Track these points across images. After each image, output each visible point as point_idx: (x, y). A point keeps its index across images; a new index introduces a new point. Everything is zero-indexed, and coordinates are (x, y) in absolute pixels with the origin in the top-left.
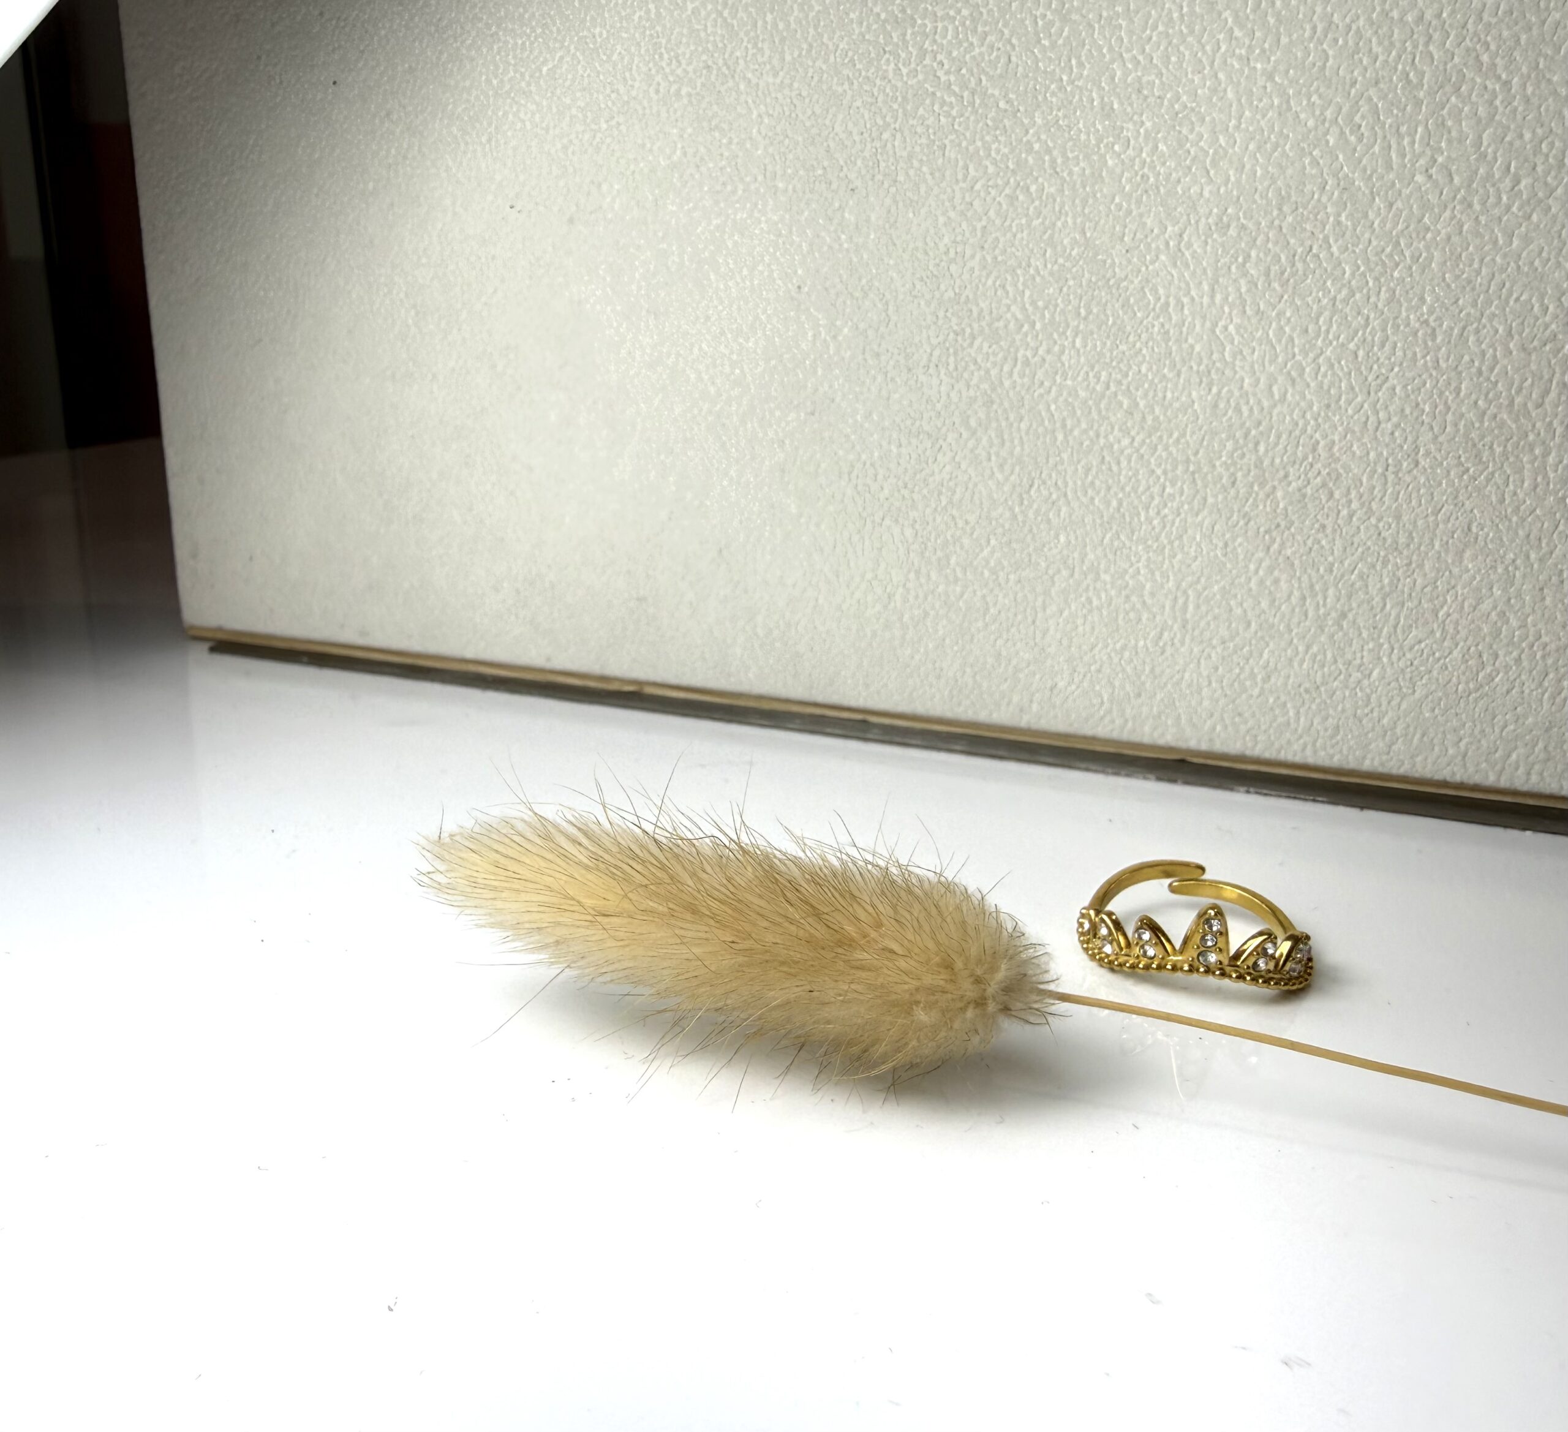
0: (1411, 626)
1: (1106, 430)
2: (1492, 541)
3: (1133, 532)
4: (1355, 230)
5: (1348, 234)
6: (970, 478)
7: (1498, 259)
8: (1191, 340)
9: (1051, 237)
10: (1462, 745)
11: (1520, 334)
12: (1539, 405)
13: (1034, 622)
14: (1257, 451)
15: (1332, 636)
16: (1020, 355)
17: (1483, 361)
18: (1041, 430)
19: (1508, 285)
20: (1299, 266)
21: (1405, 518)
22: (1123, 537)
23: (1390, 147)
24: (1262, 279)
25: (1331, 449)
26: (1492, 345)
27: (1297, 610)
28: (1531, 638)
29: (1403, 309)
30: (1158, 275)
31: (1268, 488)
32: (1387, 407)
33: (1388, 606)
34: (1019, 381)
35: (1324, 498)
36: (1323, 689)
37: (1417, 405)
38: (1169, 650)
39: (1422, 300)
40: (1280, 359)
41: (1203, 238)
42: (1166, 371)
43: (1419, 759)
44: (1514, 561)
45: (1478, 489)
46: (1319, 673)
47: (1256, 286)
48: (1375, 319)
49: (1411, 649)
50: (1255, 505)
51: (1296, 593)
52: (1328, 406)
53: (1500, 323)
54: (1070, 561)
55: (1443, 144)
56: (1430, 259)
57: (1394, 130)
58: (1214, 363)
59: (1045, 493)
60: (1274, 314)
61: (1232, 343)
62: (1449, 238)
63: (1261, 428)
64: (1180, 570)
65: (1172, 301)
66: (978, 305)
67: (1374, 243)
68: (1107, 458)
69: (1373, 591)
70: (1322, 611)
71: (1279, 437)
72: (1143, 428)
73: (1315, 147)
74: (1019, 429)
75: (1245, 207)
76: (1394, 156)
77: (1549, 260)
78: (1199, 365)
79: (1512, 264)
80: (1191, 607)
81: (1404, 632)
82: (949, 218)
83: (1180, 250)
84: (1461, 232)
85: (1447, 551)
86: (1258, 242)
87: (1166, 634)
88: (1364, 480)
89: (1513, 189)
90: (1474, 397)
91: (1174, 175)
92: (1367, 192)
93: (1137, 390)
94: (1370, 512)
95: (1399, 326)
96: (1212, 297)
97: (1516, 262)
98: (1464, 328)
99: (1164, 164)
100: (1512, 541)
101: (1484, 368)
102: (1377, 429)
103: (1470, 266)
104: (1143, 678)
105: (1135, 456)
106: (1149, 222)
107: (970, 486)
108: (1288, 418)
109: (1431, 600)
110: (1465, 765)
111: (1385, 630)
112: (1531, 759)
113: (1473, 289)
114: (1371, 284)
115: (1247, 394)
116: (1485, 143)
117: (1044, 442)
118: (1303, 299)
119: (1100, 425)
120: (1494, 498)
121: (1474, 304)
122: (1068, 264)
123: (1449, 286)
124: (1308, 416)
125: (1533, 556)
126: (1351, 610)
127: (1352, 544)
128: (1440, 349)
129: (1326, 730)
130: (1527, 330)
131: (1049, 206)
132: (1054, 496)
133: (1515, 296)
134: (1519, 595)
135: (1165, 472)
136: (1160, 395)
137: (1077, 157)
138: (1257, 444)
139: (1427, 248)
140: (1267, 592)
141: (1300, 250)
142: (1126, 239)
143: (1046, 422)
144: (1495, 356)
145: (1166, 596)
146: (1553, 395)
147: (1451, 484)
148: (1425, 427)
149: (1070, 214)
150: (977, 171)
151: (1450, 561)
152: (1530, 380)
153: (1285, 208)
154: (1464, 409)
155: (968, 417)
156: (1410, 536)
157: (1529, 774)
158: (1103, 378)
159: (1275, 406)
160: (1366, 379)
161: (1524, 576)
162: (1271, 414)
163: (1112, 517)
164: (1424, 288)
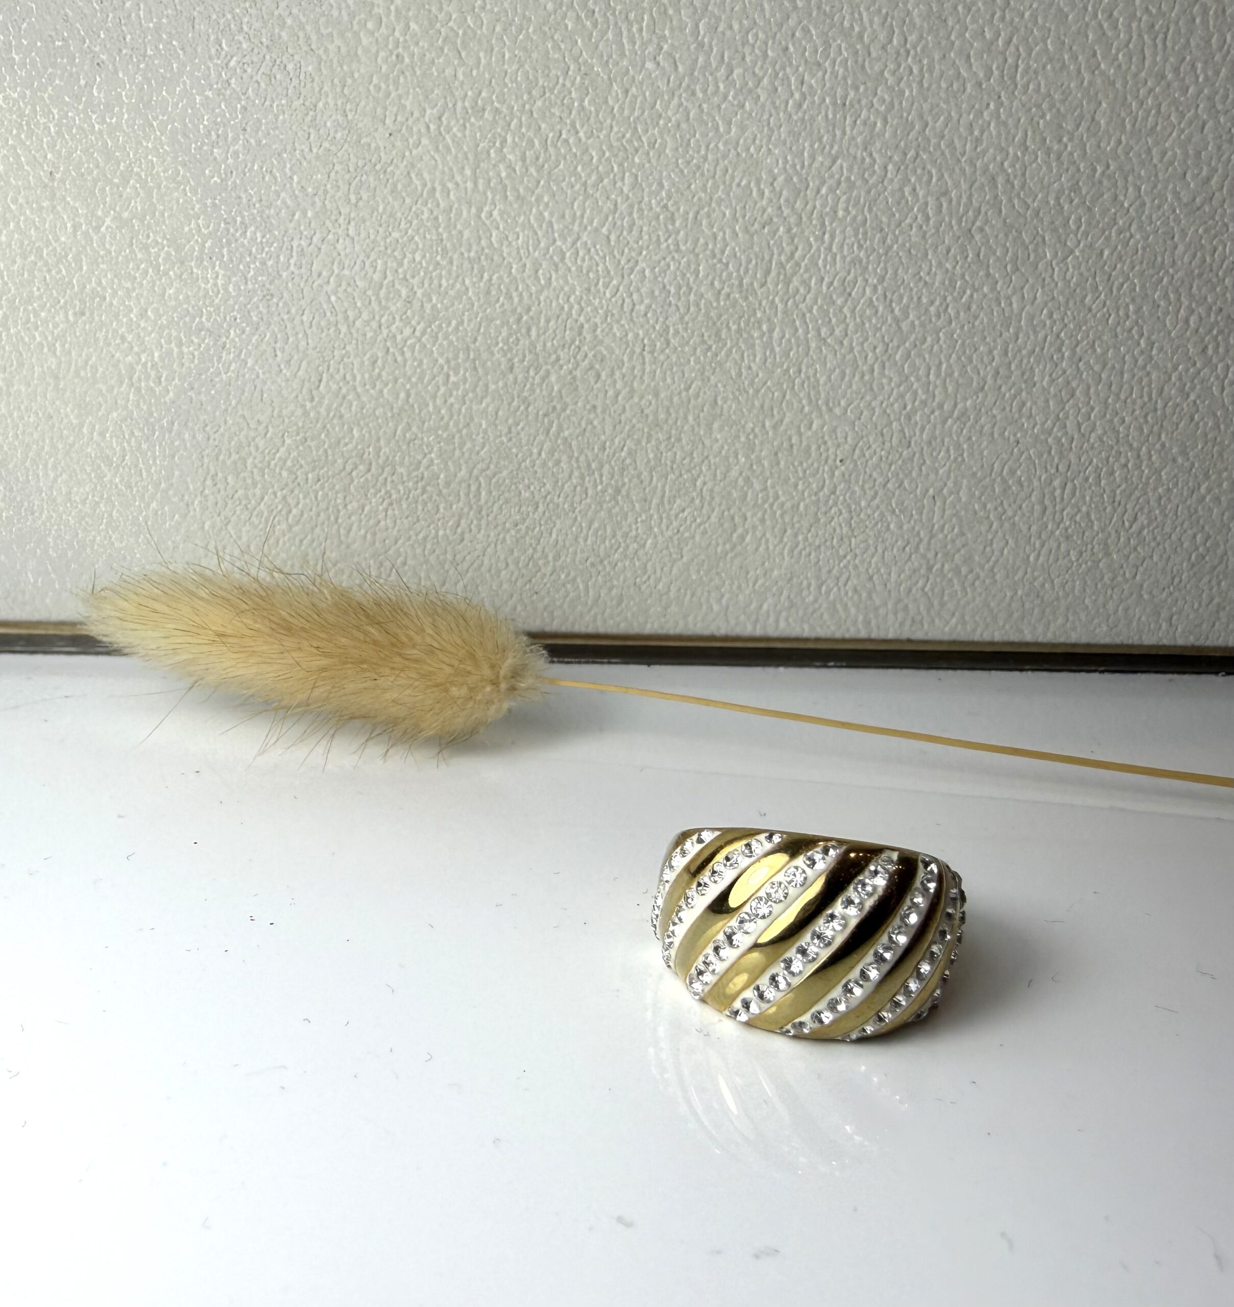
0: (675, 497)
1: (388, 320)
2: (735, 413)
3: (424, 423)
4: (597, 115)
5: (592, 120)
6: (258, 377)
7: (721, 146)
8: (459, 227)
9: (314, 119)
10: (724, 601)
11: (744, 217)
12: (763, 285)
13: (336, 519)
14: (530, 336)
15: (610, 511)
16: (295, 244)
17: (715, 244)
18: (323, 323)
19: (730, 171)
20: (551, 150)
21: (662, 395)
22: (414, 429)
23: (621, 33)
24: (520, 163)
25: (595, 331)
26: (721, 229)
27: (579, 488)
28: (771, 500)
29: (645, 194)
30: (422, 159)
31: (542, 372)
32: (638, 290)
33: (655, 479)
34: (296, 272)
35: (592, 381)
36: (606, 562)
37: (664, 287)
38: (467, 536)
39: (661, 185)
40: (542, 245)
41: (461, 121)
42: (439, 258)
43: (690, 619)
44: (753, 430)
45: (720, 364)
46: (602, 547)
47: (515, 171)
48: (622, 203)
49: (676, 516)
50: (532, 390)
51: (576, 473)
52: (589, 290)
53: (726, 207)
54: (366, 455)
55: (667, 32)
56: (664, 145)
57: (623, 16)
58: (483, 249)
59: (334, 387)
60: (533, 199)
61: (498, 228)
62: (679, 125)
63: (531, 314)
64: (470, 458)
65: (439, 188)
66: (246, 191)
67: (615, 129)
68: (391, 350)
69: (641, 465)
70: (599, 487)
71: (548, 321)
72: (423, 318)
73: (556, 30)
74: (302, 322)
75: (497, 90)
76: (625, 41)
77: (761, 147)
78: (469, 251)
79: (733, 151)
80: (483, 493)
81: (669, 502)
82: (207, 97)
83: (440, 134)
84: (688, 119)
85: (699, 425)
86: (513, 126)
87: (463, 521)
88: (626, 359)
89: (727, 78)
90: (710, 277)
91: (428, 55)
92: (605, 77)
93: (413, 277)
94: (632, 391)
95: (643, 211)
96: (475, 184)
97: (736, 149)
98: (698, 213)
99: (417, 44)
100: (750, 412)
101: (716, 251)
102: (632, 310)
103: (699, 152)
104: (447, 567)
105: (417, 347)
106: (408, 103)
107: (258, 382)
108: (554, 304)
109: (688, 471)
110: (727, 621)
111: (655, 501)
112: (779, 607)
113: (702, 175)
114: (616, 169)
115: (515, 279)
116: (702, 32)
117: (328, 335)
118: (558, 185)
119: (382, 316)
120: (733, 374)
121: (704, 188)
122: (333, 148)
123: (682, 172)
124: (572, 299)
125: (767, 424)
126: (624, 484)
127: (620, 422)
128: (678, 232)
129: (612, 600)
130: (748, 215)
131: (309, 85)
132: (344, 391)
133: (737, 181)
134: (759, 461)
135: (448, 361)
136: (436, 282)
137: (331, 35)
138: (529, 330)
139: (661, 133)
140: (550, 473)
141: (551, 135)
142: (388, 121)
143: (328, 314)
144: (724, 239)
145: (460, 483)
146: (773, 274)
147: (697, 361)
148: (673, 308)
149: (331, 96)
150: (230, 46)
151: (702, 433)
152: (754, 262)
153: (534, 92)
154: (703, 289)
155: (249, 312)
156: (668, 413)
157: (777, 621)
158: (379, 267)
159: (541, 291)
160: (619, 261)
161: (762, 443)
162: (538, 299)
163: (402, 409)
164: (661, 172)
